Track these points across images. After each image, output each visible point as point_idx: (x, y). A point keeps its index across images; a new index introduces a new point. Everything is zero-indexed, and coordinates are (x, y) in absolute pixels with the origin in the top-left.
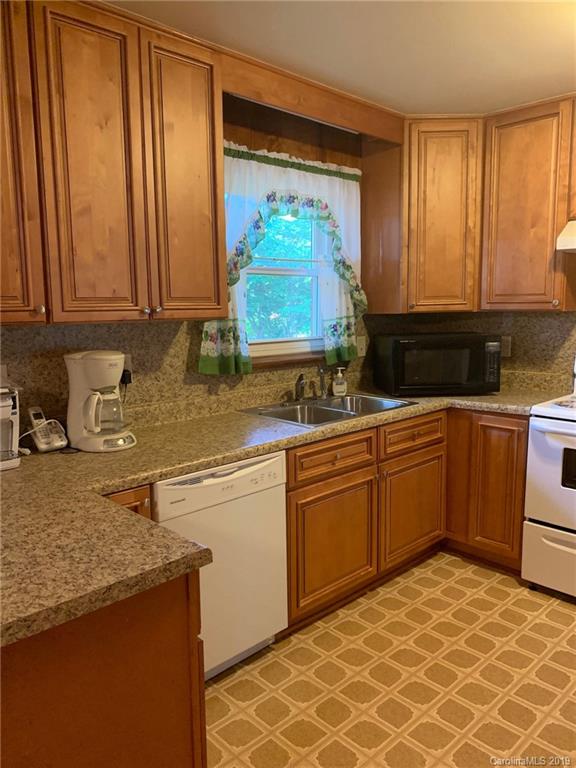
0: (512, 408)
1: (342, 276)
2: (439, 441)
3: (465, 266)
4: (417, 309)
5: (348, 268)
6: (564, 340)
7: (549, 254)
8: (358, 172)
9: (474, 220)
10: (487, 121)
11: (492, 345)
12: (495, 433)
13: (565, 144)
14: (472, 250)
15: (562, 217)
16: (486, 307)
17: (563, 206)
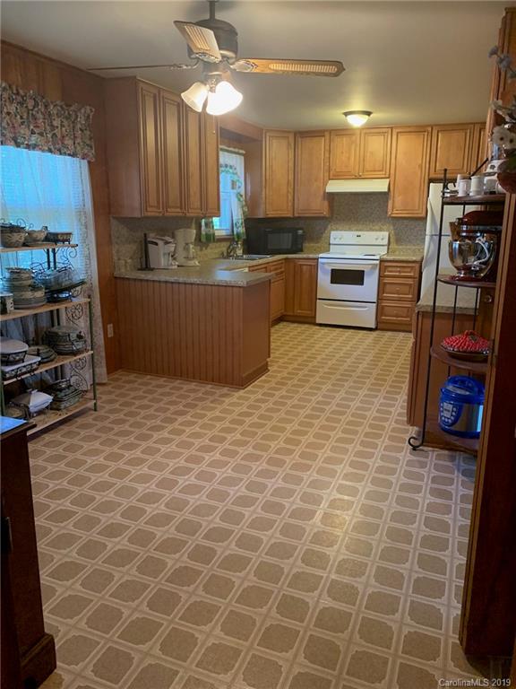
0: (311, 256)
1: (239, 200)
2: (282, 273)
3: (288, 197)
4: (270, 216)
5: (241, 196)
6: (325, 229)
7: (322, 193)
8: (244, 152)
9: (291, 177)
10: (295, 134)
11: (300, 232)
12: (305, 267)
13: (327, 148)
14: (291, 190)
15: (327, 178)
16: (296, 215)
17: (327, 174)
